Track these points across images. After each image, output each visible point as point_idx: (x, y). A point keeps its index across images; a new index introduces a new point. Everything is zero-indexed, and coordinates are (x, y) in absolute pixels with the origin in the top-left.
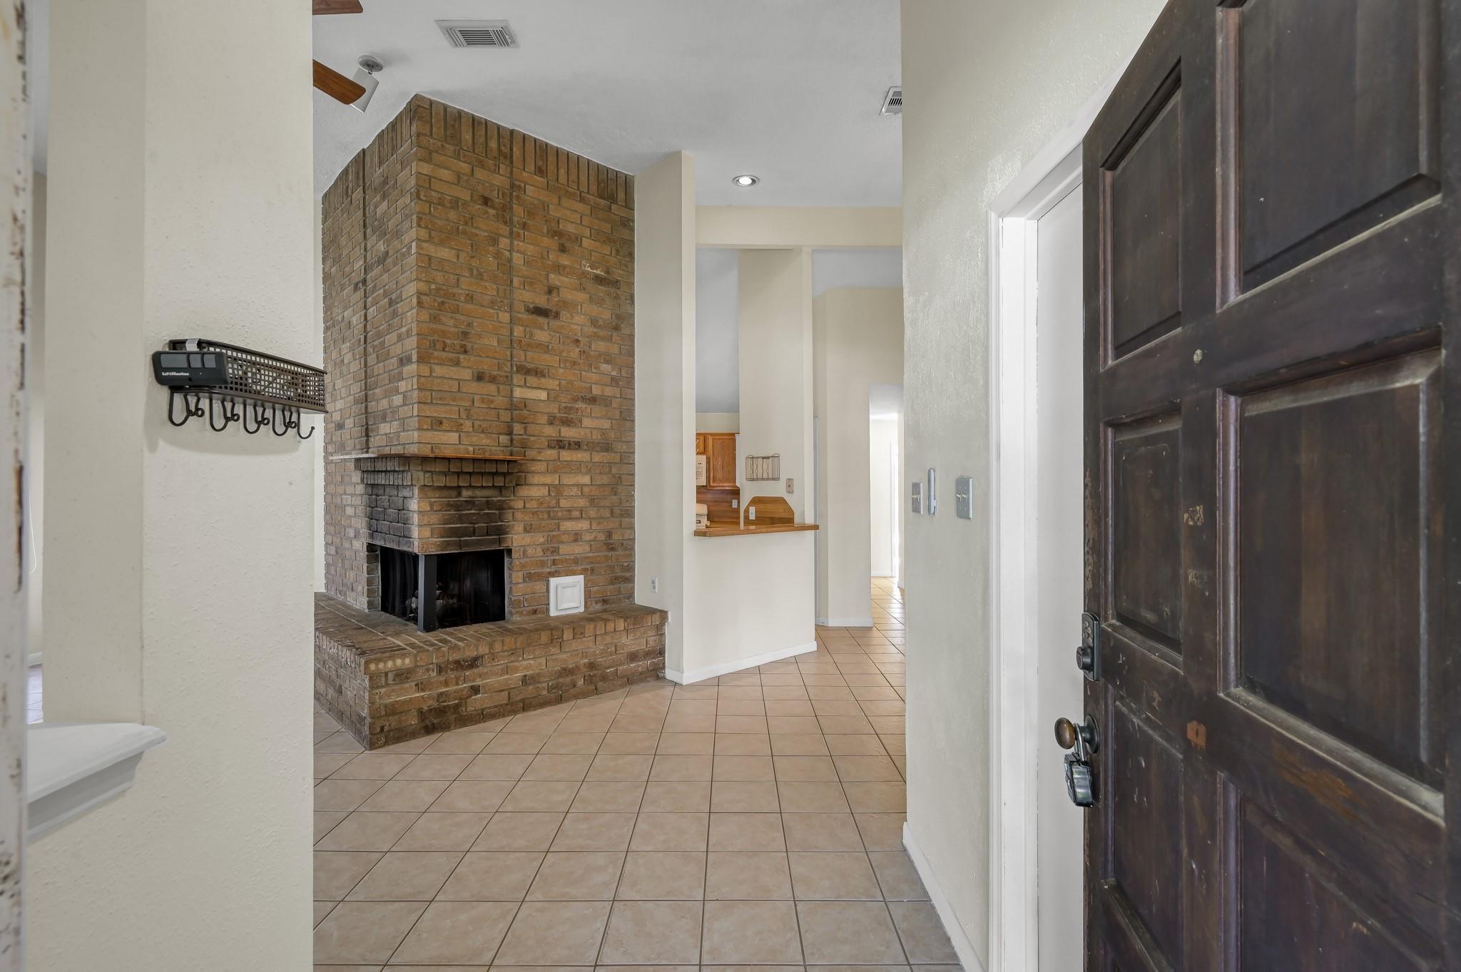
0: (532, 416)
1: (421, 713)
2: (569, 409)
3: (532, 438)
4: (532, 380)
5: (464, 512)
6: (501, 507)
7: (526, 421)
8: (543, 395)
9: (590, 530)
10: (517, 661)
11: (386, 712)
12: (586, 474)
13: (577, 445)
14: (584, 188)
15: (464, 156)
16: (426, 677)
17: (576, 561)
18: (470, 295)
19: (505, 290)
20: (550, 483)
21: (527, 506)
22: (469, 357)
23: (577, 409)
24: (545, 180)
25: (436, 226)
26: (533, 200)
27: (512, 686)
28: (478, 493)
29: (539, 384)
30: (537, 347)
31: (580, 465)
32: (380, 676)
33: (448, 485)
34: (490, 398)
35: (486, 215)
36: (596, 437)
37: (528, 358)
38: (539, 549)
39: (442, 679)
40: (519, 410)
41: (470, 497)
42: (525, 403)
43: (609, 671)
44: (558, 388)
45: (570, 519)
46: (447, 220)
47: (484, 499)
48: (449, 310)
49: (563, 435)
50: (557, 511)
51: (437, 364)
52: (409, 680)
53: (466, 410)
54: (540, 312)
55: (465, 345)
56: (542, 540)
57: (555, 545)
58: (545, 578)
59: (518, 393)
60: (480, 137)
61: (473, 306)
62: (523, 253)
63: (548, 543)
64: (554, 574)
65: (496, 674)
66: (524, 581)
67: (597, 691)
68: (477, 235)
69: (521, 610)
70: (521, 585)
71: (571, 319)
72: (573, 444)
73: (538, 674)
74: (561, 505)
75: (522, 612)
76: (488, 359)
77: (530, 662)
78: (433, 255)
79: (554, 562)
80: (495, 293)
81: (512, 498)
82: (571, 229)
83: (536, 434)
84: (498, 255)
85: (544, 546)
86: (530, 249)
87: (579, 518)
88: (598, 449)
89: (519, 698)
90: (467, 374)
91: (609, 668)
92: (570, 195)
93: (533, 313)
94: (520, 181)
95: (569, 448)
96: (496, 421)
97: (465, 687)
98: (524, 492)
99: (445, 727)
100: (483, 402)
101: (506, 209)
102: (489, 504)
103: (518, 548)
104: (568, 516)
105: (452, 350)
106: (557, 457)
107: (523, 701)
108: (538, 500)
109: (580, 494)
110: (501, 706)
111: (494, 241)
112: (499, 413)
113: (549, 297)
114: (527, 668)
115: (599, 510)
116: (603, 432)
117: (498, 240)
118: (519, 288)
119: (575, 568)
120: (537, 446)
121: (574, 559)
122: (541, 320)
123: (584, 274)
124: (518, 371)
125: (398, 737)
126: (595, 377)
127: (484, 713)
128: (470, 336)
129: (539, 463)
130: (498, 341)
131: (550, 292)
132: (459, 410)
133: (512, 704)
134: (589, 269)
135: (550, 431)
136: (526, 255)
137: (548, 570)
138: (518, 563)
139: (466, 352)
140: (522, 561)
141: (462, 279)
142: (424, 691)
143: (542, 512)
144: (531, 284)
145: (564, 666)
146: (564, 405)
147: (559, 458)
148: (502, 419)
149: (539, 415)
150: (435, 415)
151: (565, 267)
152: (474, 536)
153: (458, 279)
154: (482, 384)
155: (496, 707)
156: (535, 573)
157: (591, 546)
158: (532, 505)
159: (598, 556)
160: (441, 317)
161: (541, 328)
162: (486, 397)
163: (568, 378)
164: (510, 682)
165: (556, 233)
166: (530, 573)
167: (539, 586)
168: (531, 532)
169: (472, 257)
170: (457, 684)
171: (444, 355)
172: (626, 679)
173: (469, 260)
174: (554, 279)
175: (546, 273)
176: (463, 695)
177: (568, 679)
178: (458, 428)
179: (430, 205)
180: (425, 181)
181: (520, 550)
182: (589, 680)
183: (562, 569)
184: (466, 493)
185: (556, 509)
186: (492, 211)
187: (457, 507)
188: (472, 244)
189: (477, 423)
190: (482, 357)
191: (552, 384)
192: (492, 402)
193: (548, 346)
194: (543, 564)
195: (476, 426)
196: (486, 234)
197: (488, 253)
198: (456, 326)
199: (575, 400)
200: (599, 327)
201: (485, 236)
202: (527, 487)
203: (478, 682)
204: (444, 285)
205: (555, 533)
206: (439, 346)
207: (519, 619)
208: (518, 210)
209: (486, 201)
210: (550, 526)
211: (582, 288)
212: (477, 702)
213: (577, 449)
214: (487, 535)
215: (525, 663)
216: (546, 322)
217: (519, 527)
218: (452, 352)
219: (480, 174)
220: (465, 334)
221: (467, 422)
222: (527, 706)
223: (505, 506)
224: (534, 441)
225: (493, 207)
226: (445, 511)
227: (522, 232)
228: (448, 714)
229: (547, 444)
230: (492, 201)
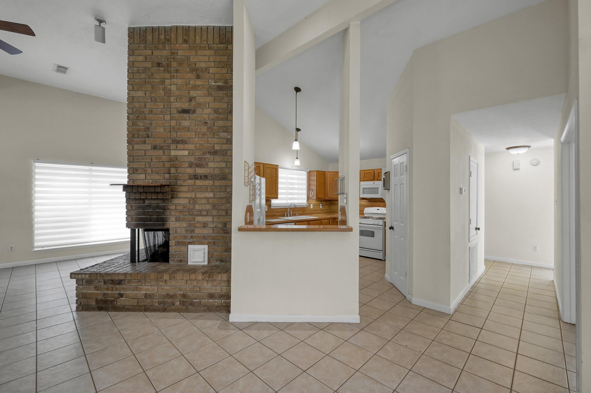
0: (180, 164)
1: (97, 300)
2: (200, 159)
3: (180, 175)
4: (180, 146)
5: (146, 211)
6: (164, 209)
7: (177, 166)
8: (186, 153)
9: (213, 222)
10: (141, 285)
11: (82, 296)
12: (211, 192)
13: (206, 177)
14: (211, 42)
15: (149, 47)
16: (98, 284)
17: (204, 238)
18: (151, 110)
19: (168, 104)
20: (190, 197)
21: (177, 208)
22: (150, 139)
23: (205, 158)
24: (188, 45)
25: (136, 82)
26: (181, 57)
27: (139, 297)
28: (153, 202)
29: (184, 147)
30: (183, 129)
31: (207, 187)
32: (80, 280)
33: (136, 198)
34: (160, 157)
35: (159, 71)
36: (217, 172)
37: (178, 135)
38: (183, 230)
39: (106, 287)
40: (174, 161)
41: (149, 204)
42: (176, 157)
43: (195, 301)
44: (194, 149)
45: (201, 215)
46: (141, 78)
47: (156, 205)
48: (141, 119)
49: (197, 172)
50: (194, 211)
51: (136, 144)
52: (92, 285)
53: (149, 163)
54: (185, 111)
55: (148, 134)
56: (185, 225)
57: (192, 228)
58: (187, 244)
59: (173, 153)
60: (156, 36)
61: (152, 115)
62: (176, 85)
63: (188, 227)
64: (191, 243)
65: (131, 290)
66: (176, 245)
67: (187, 310)
68: (154, 81)
69: (173, 259)
70: (174, 247)
71: (202, 112)
72: (203, 176)
73: (153, 294)
74: (196, 208)
75: (174, 260)
76: (158, 139)
77: (149, 287)
78: (134, 96)
79: (192, 237)
80: (163, 107)
81: (170, 204)
82: (203, 65)
83: (182, 172)
84: (164, 89)
85: (186, 229)
86: (180, 81)
87: (206, 215)
88: (218, 179)
89: (142, 304)
90: (149, 147)
91: (196, 299)
92: (202, 48)
93: (181, 113)
94: (174, 50)
95: (201, 179)
96: (163, 167)
97: (116, 293)
98: (175, 201)
99: (106, 309)
100: (156, 159)
101: (169, 65)
102: (158, 207)
103: (172, 229)
104: (200, 214)
105: (142, 137)
106: (193, 184)
107: (145, 306)
108: (183, 205)
109: (207, 203)
110: (134, 306)
111: (163, 82)
112: (164, 163)
113: (190, 103)
114: (146, 290)
115: (218, 211)
116: (221, 169)
117: (165, 81)
118: (174, 102)
119: (203, 241)
120: (183, 179)
121: (203, 236)
122: (186, 115)
123: (211, 87)
124: (173, 142)
125: (87, 309)
126: (216, 140)
127: (125, 307)
128: (151, 129)
129: (184, 187)
130: (164, 129)
131: (190, 100)
132: (145, 163)
133: (139, 306)
134: (214, 84)
135: (190, 171)
136: (178, 85)
137: (189, 241)
138: (172, 236)
139: (148, 137)
140: (175, 235)
141: (147, 104)
142: (98, 291)
143: (185, 211)
144: (180, 98)
145: (168, 293)
146: (198, 157)
147: (195, 184)
148: (166, 166)
149: (184, 163)
150: (135, 167)
151: (199, 86)
152: (151, 221)
153: (145, 104)
154: (156, 151)
155: (131, 306)
156: (181, 242)
157: (213, 230)
158: (180, 208)
159: (217, 236)
160: (137, 123)
161: (185, 120)
162: (157, 156)
163: (200, 143)
164: (138, 295)
165: (193, 70)
166: (179, 241)
167: (183, 248)
168: (179, 221)
169: (152, 93)
170: (112, 291)
171: (139, 139)
172: (207, 308)
173: (150, 94)
174: (193, 93)
175: (188, 91)
176: (115, 296)
177: (170, 300)
178: (145, 172)
179: (133, 74)
180: (131, 64)
181: (173, 229)
182: (182, 303)
183: (196, 241)
184: (147, 202)
185: (193, 210)
186: (162, 69)
187: (143, 208)
188: (152, 86)
189: (153, 169)
190: (156, 138)
191: (191, 147)
192: (161, 158)
193: (189, 128)
194: (185, 237)
195: (153, 171)
196: (159, 80)
197: (160, 89)
198: (144, 126)
199: (204, 154)
200: (220, 114)
201: (158, 81)
202: (178, 199)
203: (122, 292)
204: (139, 108)
205: (192, 222)
206: (136, 136)
207: (172, 263)
208: (174, 64)
209: (159, 65)
210: (189, 219)
211: (209, 95)
212: (121, 302)
213: (205, 179)
214: (157, 221)
215: (146, 287)
216: (188, 116)
217: (173, 219)
218: (142, 138)
219: (156, 53)
220: (148, 128)
221: (149, 169)
222: (146, 309)
223: (166, 208)
224: (181, 176)
225: (162, 67)
226: (138, 210)
227: (176, 74)
228: (108, 304)
229: (188, 177)
230: (162, 64)
